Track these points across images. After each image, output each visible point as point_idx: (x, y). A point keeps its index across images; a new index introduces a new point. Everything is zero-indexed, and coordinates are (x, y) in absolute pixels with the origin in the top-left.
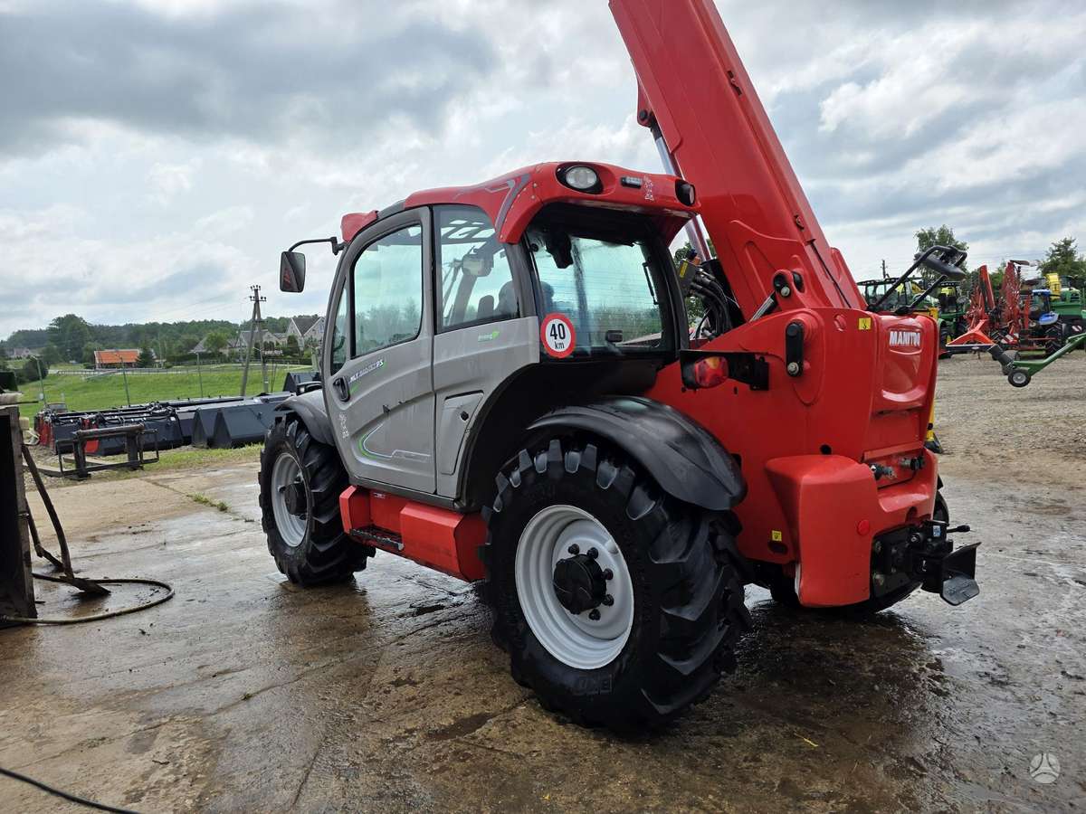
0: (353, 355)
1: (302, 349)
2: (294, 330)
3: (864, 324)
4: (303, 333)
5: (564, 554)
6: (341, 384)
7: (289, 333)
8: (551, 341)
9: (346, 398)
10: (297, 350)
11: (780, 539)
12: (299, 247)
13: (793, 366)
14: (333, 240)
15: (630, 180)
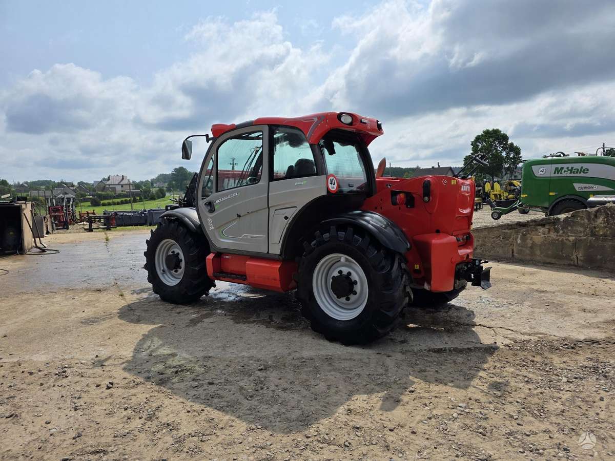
0: (217, 191)
3: (453, 182)
5: (336, 274)
6: (210, 204)
8: (330, 186)
9: (212, 210)
11: (418, 268)
12: (190, 138)
13: (426, 198)
14: (207, 136)
15: (363, 121)
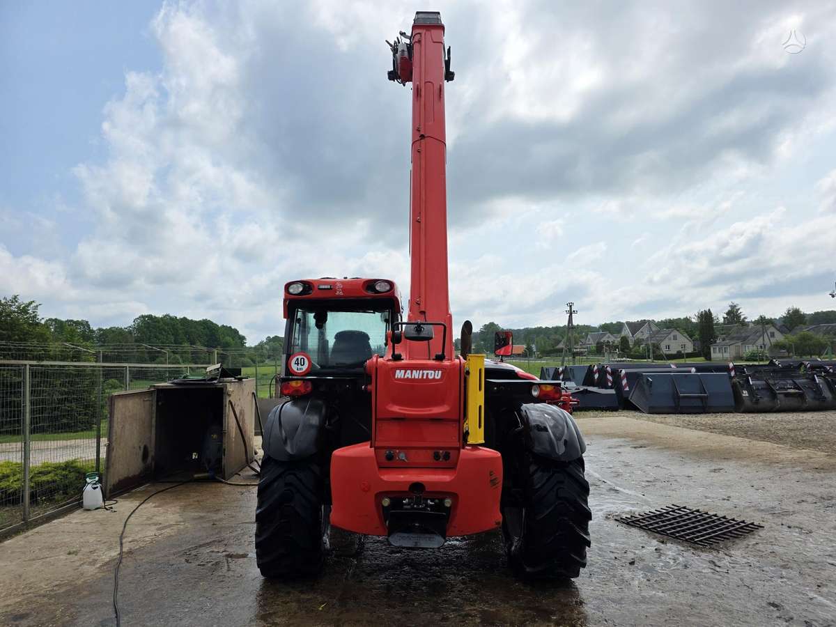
1: (631, 346)
2: (626, 332)
4: (633, 335)
7: (623, 334)
8: (294, 367)
10: (628, 347)
